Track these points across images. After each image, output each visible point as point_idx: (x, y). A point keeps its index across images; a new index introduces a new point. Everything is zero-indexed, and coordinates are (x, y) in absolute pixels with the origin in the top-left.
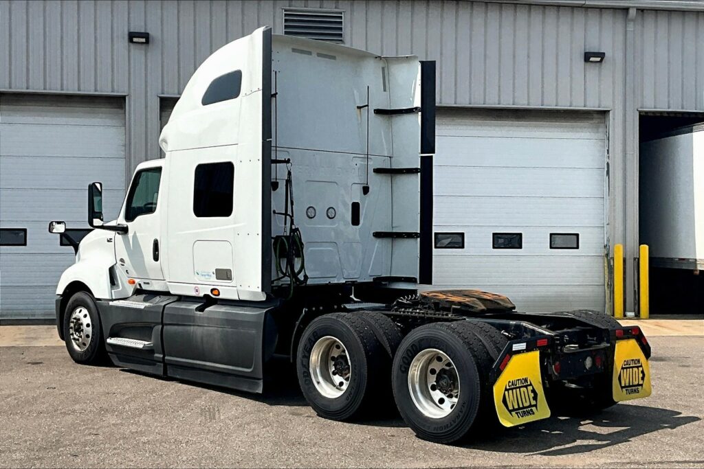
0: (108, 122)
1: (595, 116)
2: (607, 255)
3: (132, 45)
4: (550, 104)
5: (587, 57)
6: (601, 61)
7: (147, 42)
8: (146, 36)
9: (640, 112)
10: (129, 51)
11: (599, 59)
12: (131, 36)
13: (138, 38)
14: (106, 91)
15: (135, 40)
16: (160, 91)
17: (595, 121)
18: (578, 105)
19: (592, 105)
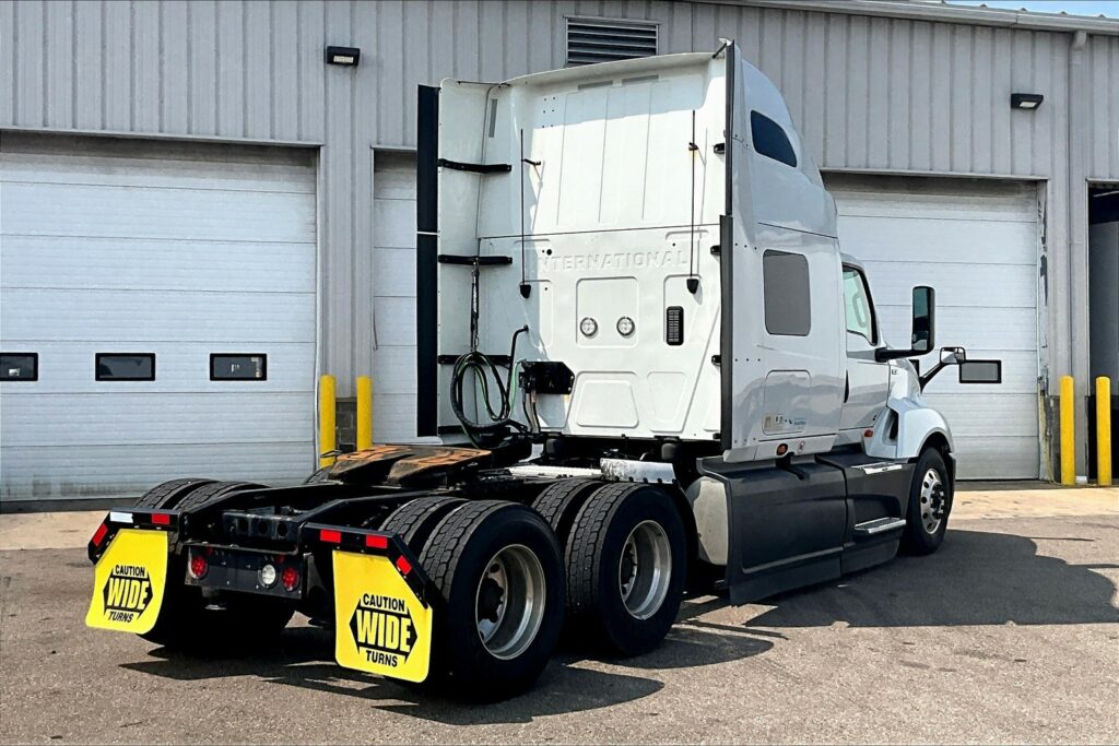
0: (287, 186)
1: (1023, 187)
2: (1043, 392)
3: (331, 68)
4: (962, 170)
5: (1016, 100)
6: (1035, 108)
7: (355, 63)
8: (355, 53)
9: (1090, 183)
10: (325, 77)
11: (1032, 105)
12: (331, 54)
13: (341, 57)
14: (289, 138)
15: (337, 59)
16: (374, 139)
17: (1023, 196)
18: (1002, 172)
19: (1024, 173)
